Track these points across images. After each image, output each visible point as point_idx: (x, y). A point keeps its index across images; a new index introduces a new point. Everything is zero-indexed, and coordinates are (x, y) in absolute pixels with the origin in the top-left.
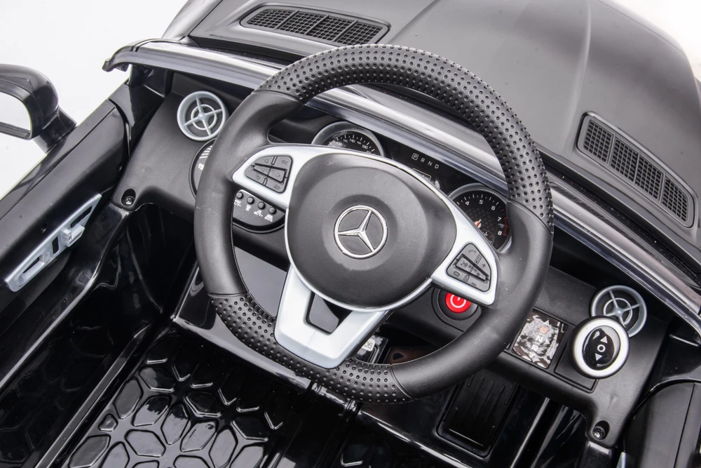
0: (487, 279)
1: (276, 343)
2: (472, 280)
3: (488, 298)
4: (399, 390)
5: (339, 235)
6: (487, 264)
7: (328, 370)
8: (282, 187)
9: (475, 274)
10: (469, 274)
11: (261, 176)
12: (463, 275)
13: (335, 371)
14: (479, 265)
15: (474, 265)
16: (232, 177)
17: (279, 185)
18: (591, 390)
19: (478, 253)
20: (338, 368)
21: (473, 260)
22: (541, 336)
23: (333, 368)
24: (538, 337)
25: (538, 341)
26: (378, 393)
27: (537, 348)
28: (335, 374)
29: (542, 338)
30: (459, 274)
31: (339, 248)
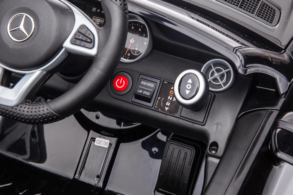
0: (91, 41)
2: (83, 43)
3: (93, 52)
4: (50, 111)
6: (91, 34)
7: (12, 107)
9: (85, 40)
10: (82, 40)
12: (79, 42)
13: (16, 107)
14: (87, 35)
15: (84, 35)
18: (203, 123)
19: (86, 28)
20: (17, 106)
21: (84, 33)
22: (171, 96)
23: (14, 106)
24: (169, 97)
25: (169, 100)
26: (40, 115)
27: (170, 103)
28: (16, 109)
29: (172, 97)
30: (76, 42)
31: (11, 38)
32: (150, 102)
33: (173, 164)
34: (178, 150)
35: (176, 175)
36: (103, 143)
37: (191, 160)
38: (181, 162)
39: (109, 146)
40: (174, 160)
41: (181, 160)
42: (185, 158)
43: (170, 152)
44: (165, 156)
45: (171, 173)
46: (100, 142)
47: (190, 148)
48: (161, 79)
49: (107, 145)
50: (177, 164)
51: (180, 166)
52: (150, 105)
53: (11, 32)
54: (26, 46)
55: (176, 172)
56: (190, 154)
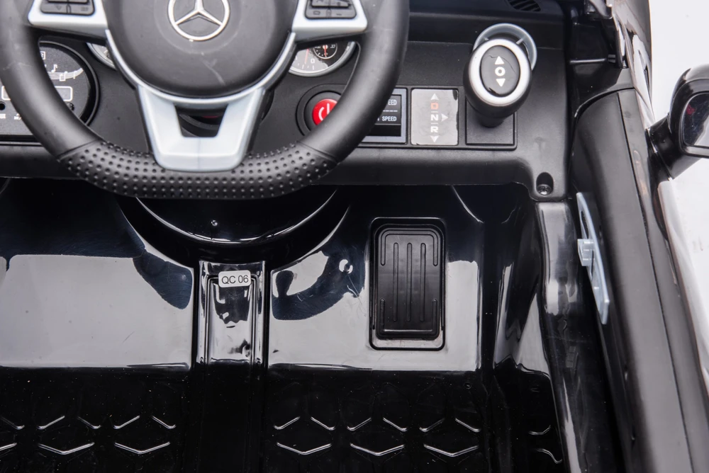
0: (349, 5)
1: (164, 170)
2: (334, 13)
3: (359, 23)
4: (316, 155)
5: (179, 25)
7: (233, 171)
8: (90, 7)
9: (335, 4)
10: (329, 7)
11: (60, 5)
12: (323, 13)
13: (240, 168)
16: (28, 21)
17: (85, 6)
18: (514, 144)
20: (241, 164)
22: (435, 114)
23: (237, 167)
24: (433, 116)
25: (434, 121)
26: (296, 168)
27: (437, 128)
28: (242, 172)
29: (437, 116)
30: (319, 12)
31: (184, 37)
32: (399, 134)
33: (402, 272)
34: (405, 245)
35: (413, 290)
36: (236, 279)
37: (436, 256)
38: (417, 265)
39: (252, 280)
40: (402, 265)
41: (417, 261)
42: (424, 255)
43: (389, 252)
44: (383, 263)
45: (402, 292)
46: (229, 280)
47: (429, 233)
48: (408, 87)
49: (246, 280)
50: (410, 271)
51: (416, 272)
52: (402, 139)
53: (180, 25)
54: (225, 44)
55: (413, 287)
56: (432, 244)
